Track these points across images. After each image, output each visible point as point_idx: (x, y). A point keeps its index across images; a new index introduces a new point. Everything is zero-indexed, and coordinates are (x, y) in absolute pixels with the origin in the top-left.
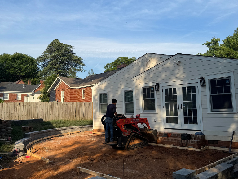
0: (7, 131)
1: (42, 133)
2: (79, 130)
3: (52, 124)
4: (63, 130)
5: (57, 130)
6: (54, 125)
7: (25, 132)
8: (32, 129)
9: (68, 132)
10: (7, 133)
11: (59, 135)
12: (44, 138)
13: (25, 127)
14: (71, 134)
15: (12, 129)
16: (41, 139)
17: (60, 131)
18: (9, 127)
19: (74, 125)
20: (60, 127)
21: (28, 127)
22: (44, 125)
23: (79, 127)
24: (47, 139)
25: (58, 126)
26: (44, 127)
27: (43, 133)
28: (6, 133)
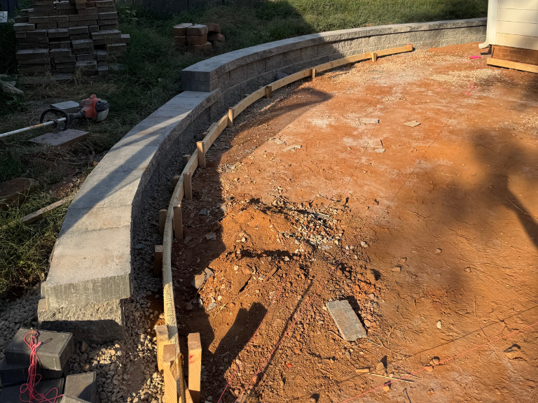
0: (102, 47)
1: (264, 58)
2: (404, 42)
3: (298, 15)
4: (345, 40)
5: (322, 43)
6: (309, 18)
7: (188, 54)
8: (221, 36)
9: (366, 48)
10: (100, 61)
11: (336, 63)
12: (274, 86)
13: (186, 29)
14: (377, 58)
15: (125, 39)
16: (261, 91)
17: (335, 46)
18: (112, 26)
19: (381, 19)
20: (330, 27)
21: (198, 30)
22: (269, 17)
23: (405, 27)
24: (289, 85)
25: (323, 21)
26: (271, 25)
27: (269, 58)
28: (96, 58)
